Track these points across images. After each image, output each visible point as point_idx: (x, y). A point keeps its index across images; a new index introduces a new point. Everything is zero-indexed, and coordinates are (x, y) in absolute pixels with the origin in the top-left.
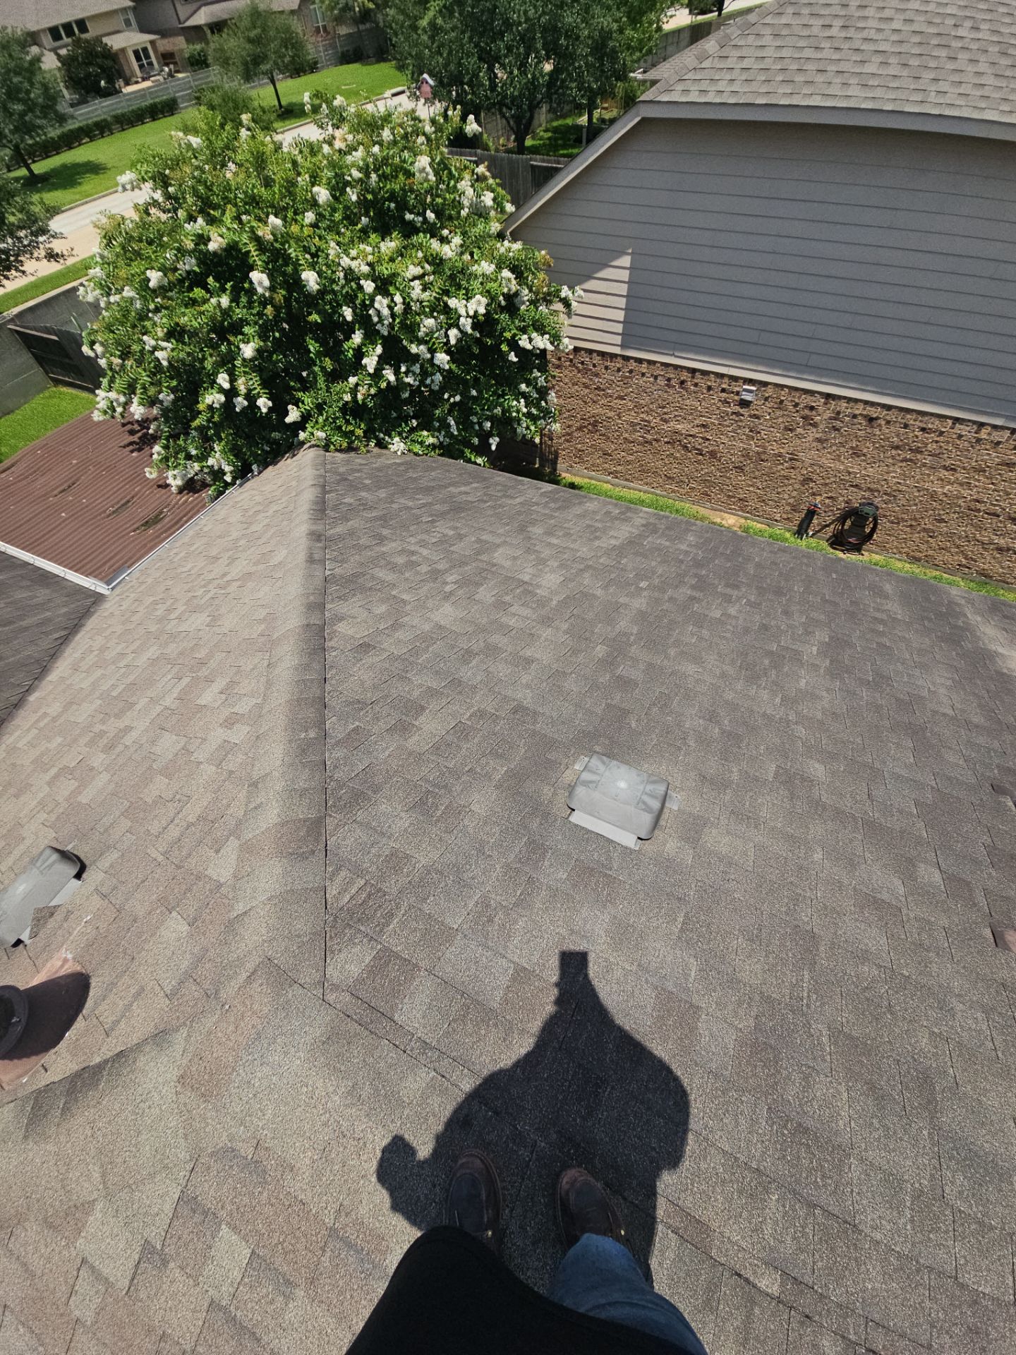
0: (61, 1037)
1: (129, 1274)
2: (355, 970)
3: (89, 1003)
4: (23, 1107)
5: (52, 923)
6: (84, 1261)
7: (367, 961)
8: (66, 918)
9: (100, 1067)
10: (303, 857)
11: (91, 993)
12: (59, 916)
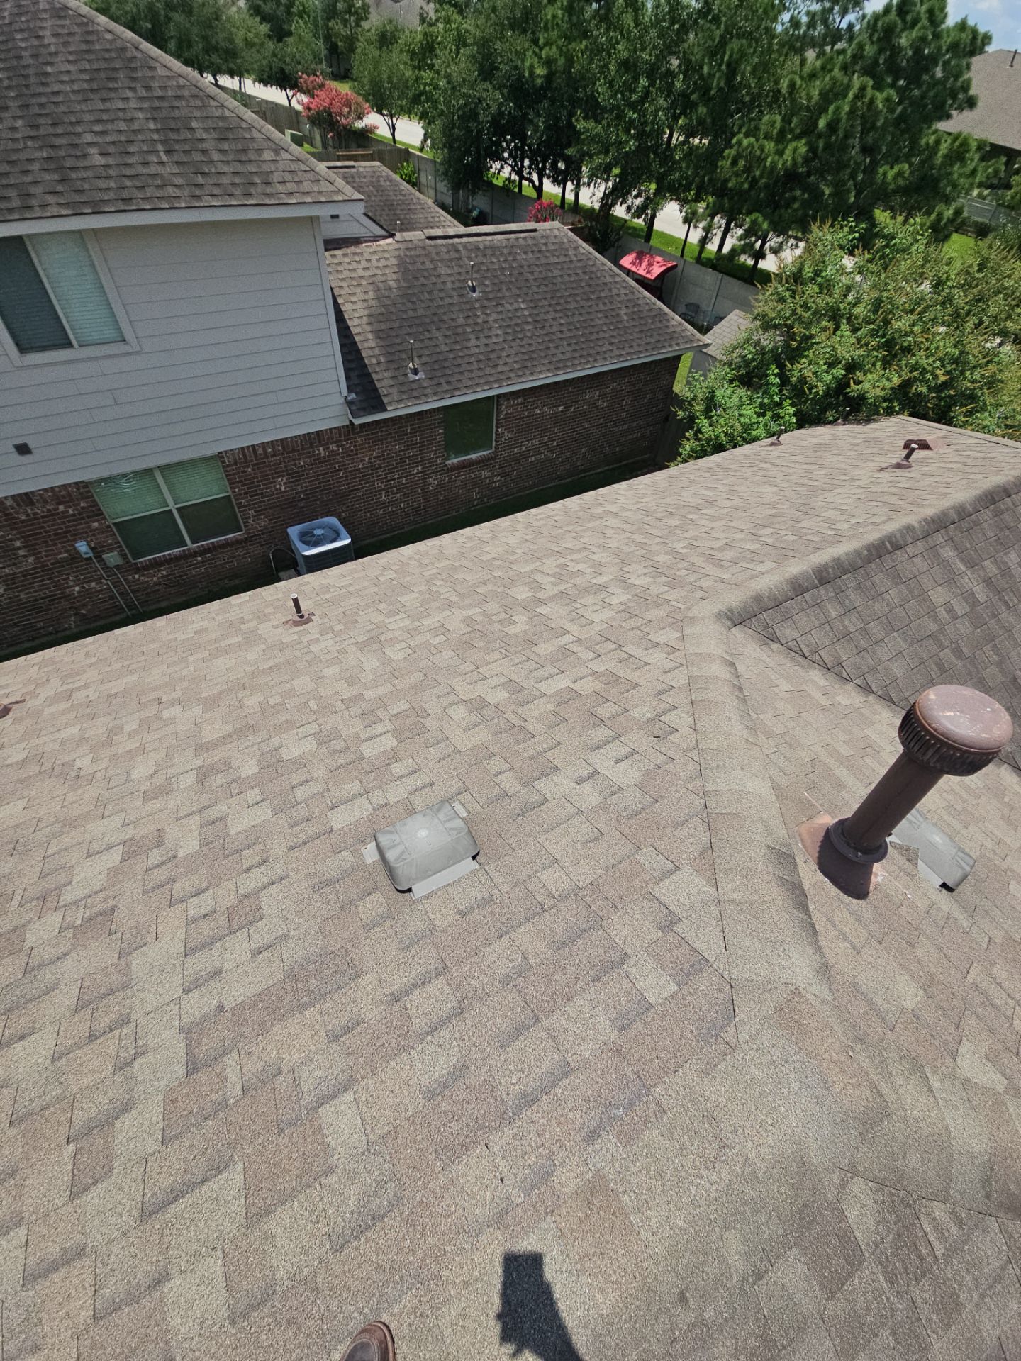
0: (826, 875)
1: (662, 898)
2: (852, 1214)
3: (847, 899)
4: (785, 845)
5: (903, 860)
6: (677, 868)
7: (858, 1234)
8: (907, 874)
9: (806, 911)
10: (985, 1183)
11: (854, 901)
12: (908, 866)
